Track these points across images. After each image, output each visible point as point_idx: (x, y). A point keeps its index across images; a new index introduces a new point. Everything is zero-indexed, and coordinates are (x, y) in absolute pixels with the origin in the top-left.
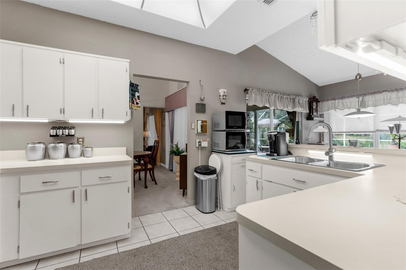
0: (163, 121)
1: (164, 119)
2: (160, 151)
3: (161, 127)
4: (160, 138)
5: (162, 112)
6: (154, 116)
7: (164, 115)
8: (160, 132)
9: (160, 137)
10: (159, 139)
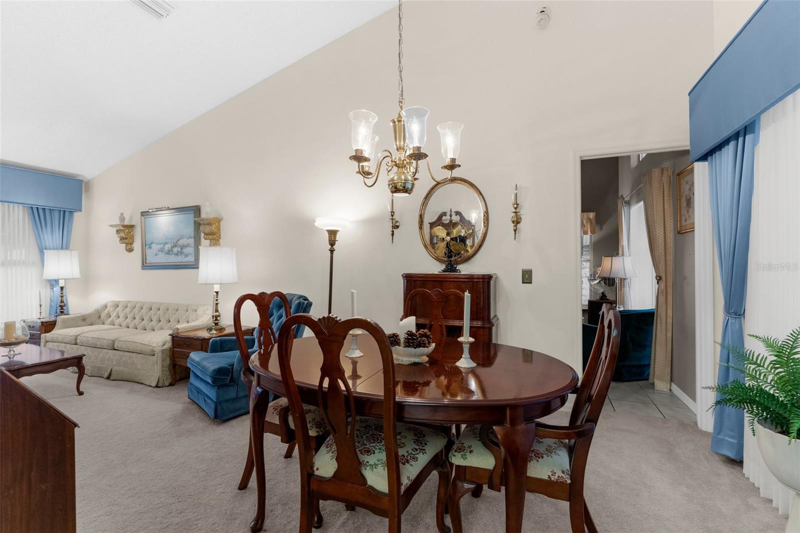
0: (684, 211)
1: (690, 202)
2: (669, 335)
3: (675, 240)
4: (670, 284)
5: (679, 175)
6: (642, 203)
7: (685, 188)
8: (670, 258)
9: (670, 280)
10: (666, 286)
